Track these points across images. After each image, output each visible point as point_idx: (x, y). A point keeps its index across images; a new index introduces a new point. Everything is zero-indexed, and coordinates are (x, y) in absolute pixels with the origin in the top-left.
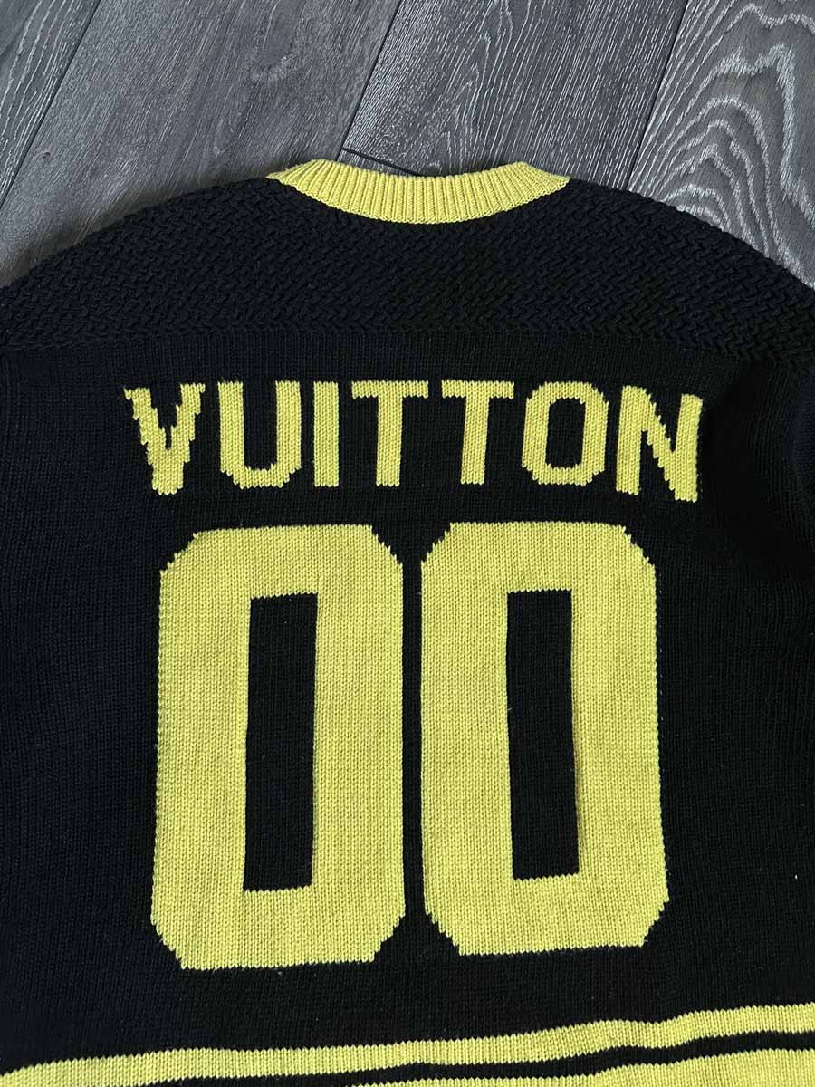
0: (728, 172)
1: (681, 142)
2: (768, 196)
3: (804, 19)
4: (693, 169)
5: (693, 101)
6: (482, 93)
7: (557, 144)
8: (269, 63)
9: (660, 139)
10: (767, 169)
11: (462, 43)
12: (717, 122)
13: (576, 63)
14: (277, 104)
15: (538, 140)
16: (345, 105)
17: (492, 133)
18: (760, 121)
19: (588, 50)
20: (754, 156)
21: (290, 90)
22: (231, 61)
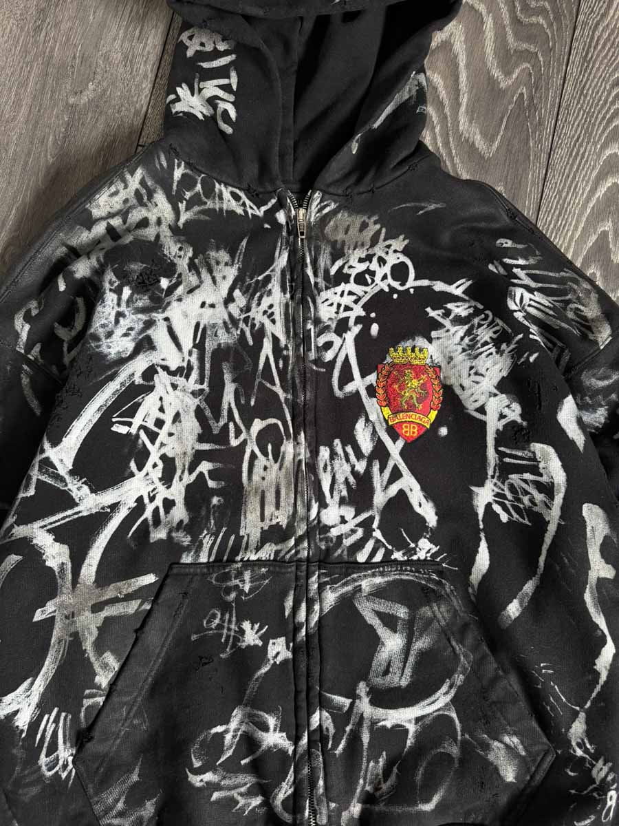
2: (451, 139)
8: (80, 89)
10: (449, 119)
14: (89, 119)
18: (441, 82)
20: (438, 109)
21: (97, 106)
22: (53, 92)
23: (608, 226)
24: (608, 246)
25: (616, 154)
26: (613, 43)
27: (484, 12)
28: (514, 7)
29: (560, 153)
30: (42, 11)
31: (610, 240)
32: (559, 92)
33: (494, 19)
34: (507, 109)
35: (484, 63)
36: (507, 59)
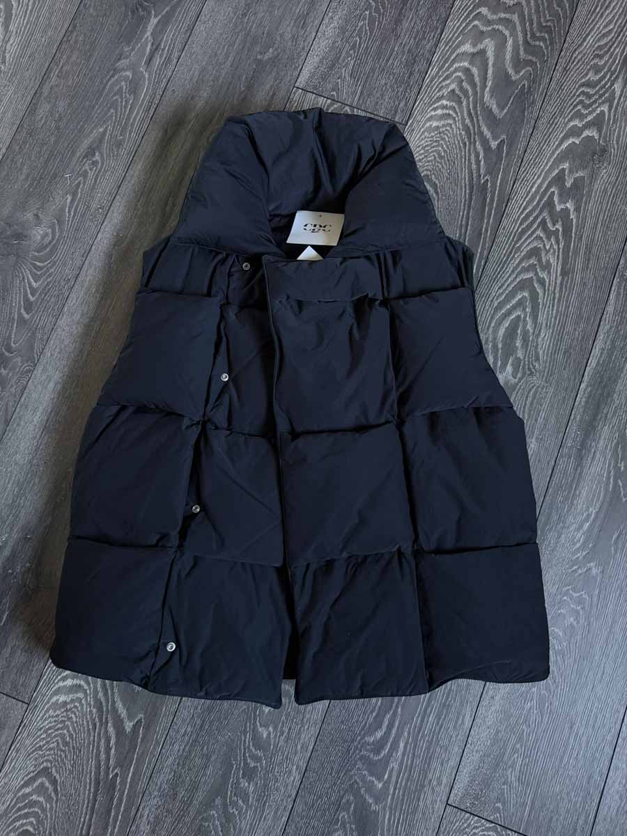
0: (461, 95)
1: (440, 83)
2: (478, 105)
3: (500, 27)
4: (445, 94)
5: (447, 65)
6: (354, 64)
7: (386, 84)
8: (265, 51)
9: (431, 81)
10: (479, 94)
11: (347, 41)
12: (460, 74)
13: (396, 49)
14: (267, 69)
15: (378, 82)
16: (296, 68)
17: (358, 80)
18: (477, 72)
19: (402, 43)
20: (473, 88)
21: (273, 62)
22: (249, 51)
23: (566, 166)
24: (564, 177)
25: (576, 125)
26: (584, 62)
27: (508, 36)
28: (527, 34)
29: (544, 120)
30: (248, 6)
31: (567, 172)
32: (547, 86)
33: (514, 41)
34: (514, 92)
35: (505, 65)
36: (518, 63)
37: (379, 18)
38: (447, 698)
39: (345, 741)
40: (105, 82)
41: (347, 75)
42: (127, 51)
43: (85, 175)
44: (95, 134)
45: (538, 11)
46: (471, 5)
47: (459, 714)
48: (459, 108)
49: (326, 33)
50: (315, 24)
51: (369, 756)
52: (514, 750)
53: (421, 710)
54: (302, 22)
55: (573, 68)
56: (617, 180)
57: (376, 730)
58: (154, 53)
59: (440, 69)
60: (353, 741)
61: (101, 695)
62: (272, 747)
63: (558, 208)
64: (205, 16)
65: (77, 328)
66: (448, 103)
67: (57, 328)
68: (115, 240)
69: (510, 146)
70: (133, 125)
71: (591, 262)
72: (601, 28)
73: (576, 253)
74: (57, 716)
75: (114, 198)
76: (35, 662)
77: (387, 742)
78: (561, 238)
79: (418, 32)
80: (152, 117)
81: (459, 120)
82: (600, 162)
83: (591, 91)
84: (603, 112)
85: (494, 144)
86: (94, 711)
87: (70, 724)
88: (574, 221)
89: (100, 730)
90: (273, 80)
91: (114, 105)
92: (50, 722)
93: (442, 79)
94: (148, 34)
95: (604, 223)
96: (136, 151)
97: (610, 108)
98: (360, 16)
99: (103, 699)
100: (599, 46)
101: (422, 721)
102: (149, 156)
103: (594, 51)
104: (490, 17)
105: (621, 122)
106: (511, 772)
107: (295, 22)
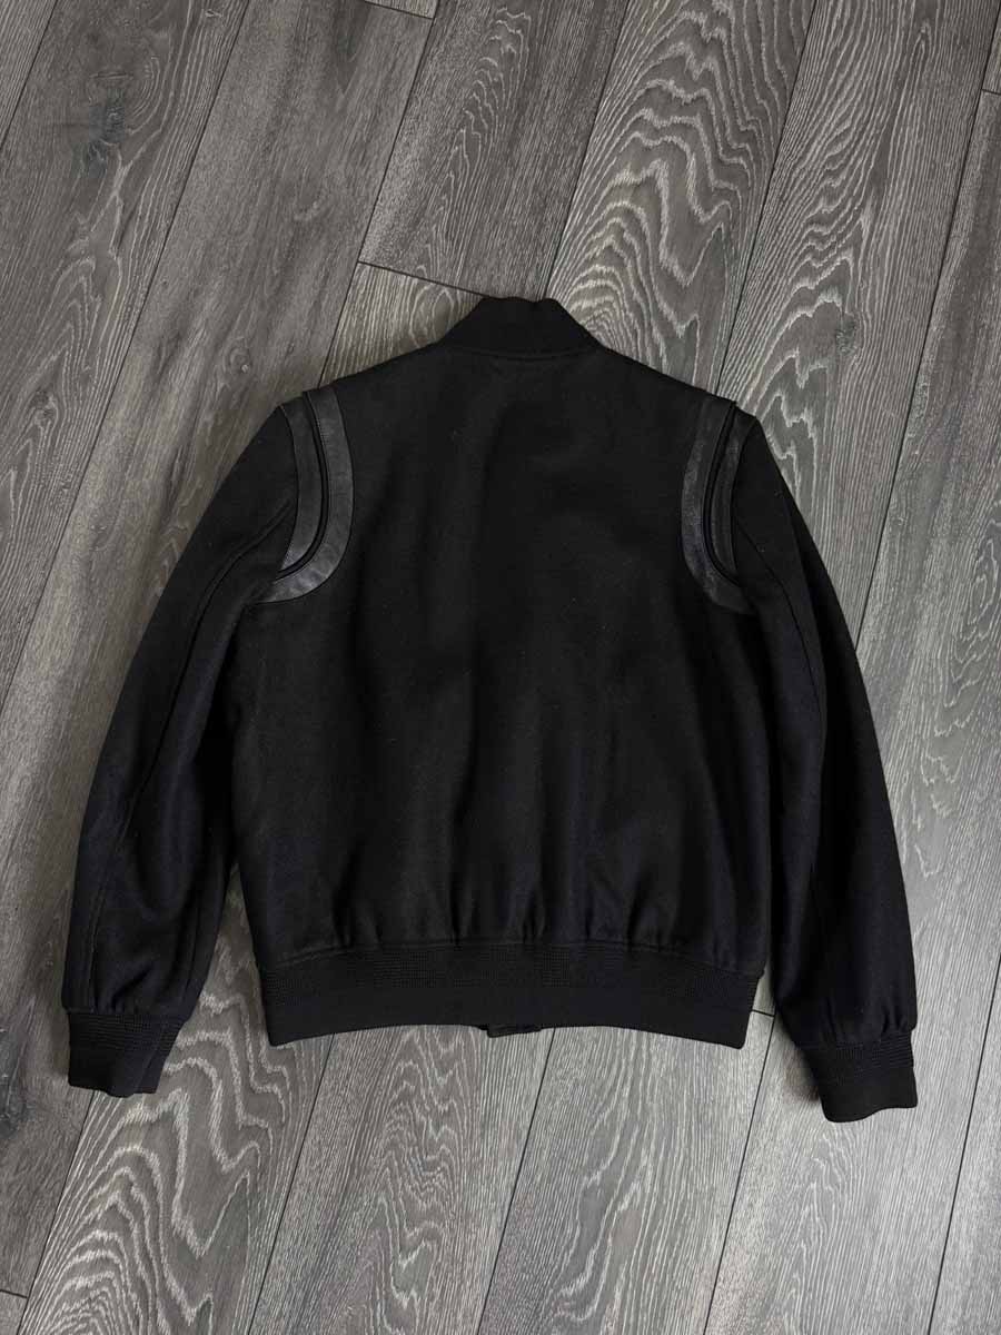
0: (622, 253)
1: (587, 239)
3: (676, 139)
4: (598, 254)
5: (597, 206)
6: (451, 213)
7: (503, 246)
9: (574, 235)
11: (435, 181)
12: (614, 220)
13: (514, 187)
15: (490, 244)
16: (358, 231)
17: (458, 243)
19: (522, 178)
37: (483, 139)
38: (681, 1215)
39: (529, 1300)
40: (52, 279)
41: (440, 235)
42: (83, 226)
43: (35, 433)
44: (45, 365)
45: (731, 108)
46: (625, 107)
47: (701, 1238)
48: (621, 274)
49: (401, 170)
50: (382, 156)
51: (569, 1317)
52: (790, 1283)
53: (642, 1236)
54: (361, 152)
55: (794, 196)
56: (875, 369)
57: (576, 1275)
58: (126, 227)
59: (587, 213)
60: (542, 1297)
61: (141, 1270)
62: (418, 1321)
63: (788, 424)
64: (205, 157)
65: (46, 686)
66: (603, 268)
67: (14, 690)
68: (94, 537)
69: (706, 329)
70: (104, 347)
71: (845, 505)
72: (832, 126)
73: (822, 490)
74: (76, 1311)
75: (87, 467)
76: (33, 1229)
77: (594, 1294)
78: (796, 470)
79: (546, 156)
80: (135, 328)
81: (622, 294)
82: (847, 343)
83: (825, 231)
84: (845, 263)
85: (680, 329)
86: (134, 1296)
87: (96, 1321)
88: (815, 441)
89: (146, 1324)
90: (322, 254)
91: (71, 315)
92: (66, 1322)
93: (590, 229)
94: (115, 193)
95: (861, 441)
96: (114, 387)
97: (856, 255)
98: (453, 139)
99: (145, 1276)
100: (830, 157)
101: (646, 1254)
102: (135, 396)
103: (824, 167)
104: (658, 123)
105: (874, 275)
106: (789, 1317)
107: (351, 153)
